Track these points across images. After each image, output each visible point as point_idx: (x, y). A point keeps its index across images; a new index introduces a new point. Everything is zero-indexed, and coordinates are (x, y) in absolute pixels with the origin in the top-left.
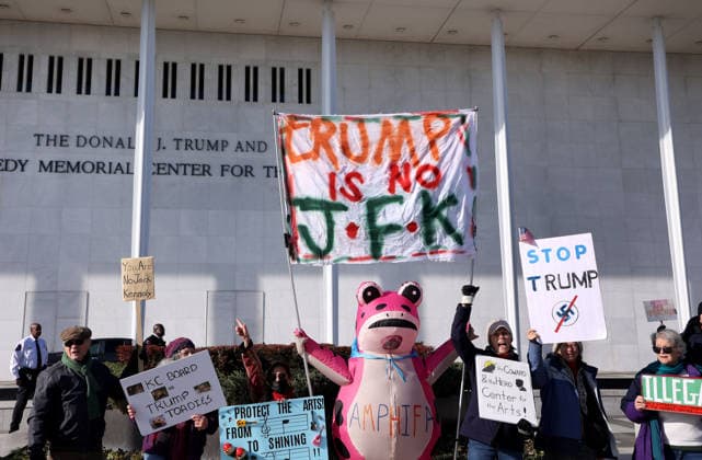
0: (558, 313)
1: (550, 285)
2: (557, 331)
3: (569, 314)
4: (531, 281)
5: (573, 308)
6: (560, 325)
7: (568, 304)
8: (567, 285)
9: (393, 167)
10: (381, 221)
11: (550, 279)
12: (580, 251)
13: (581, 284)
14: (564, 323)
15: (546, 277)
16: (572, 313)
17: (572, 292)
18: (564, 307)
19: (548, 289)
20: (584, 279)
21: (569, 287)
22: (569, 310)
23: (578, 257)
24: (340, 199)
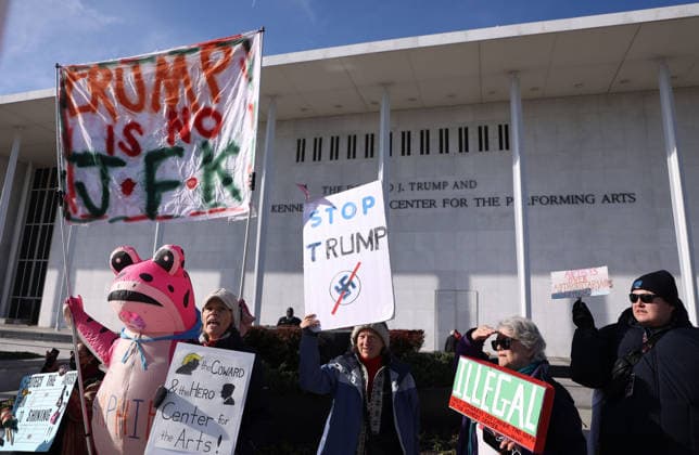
0: (337, 288)
1: (331, 252)
2: (333, 312)
3: (350, 287)
4: (310, 250)
5: (355, 280)
6: (338, 303)
7: (350, 275)
8: (350, 249)
9: (172, 114)
10: (159, 176)
11: (332, 243)
12: (368, 203)
13: (366, 246)
14: (343, 302)
15: (328, 242)
16: (354, 286)
17: (355, 258)
18: (345, 278)
19: (328, 258)
20: (370, 239)
21: (352, 252)
22: (350, 283)
23: (365, 212)
24: (118, 153)
